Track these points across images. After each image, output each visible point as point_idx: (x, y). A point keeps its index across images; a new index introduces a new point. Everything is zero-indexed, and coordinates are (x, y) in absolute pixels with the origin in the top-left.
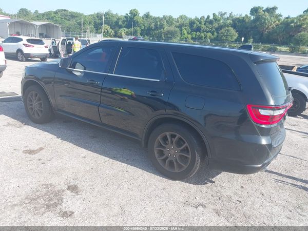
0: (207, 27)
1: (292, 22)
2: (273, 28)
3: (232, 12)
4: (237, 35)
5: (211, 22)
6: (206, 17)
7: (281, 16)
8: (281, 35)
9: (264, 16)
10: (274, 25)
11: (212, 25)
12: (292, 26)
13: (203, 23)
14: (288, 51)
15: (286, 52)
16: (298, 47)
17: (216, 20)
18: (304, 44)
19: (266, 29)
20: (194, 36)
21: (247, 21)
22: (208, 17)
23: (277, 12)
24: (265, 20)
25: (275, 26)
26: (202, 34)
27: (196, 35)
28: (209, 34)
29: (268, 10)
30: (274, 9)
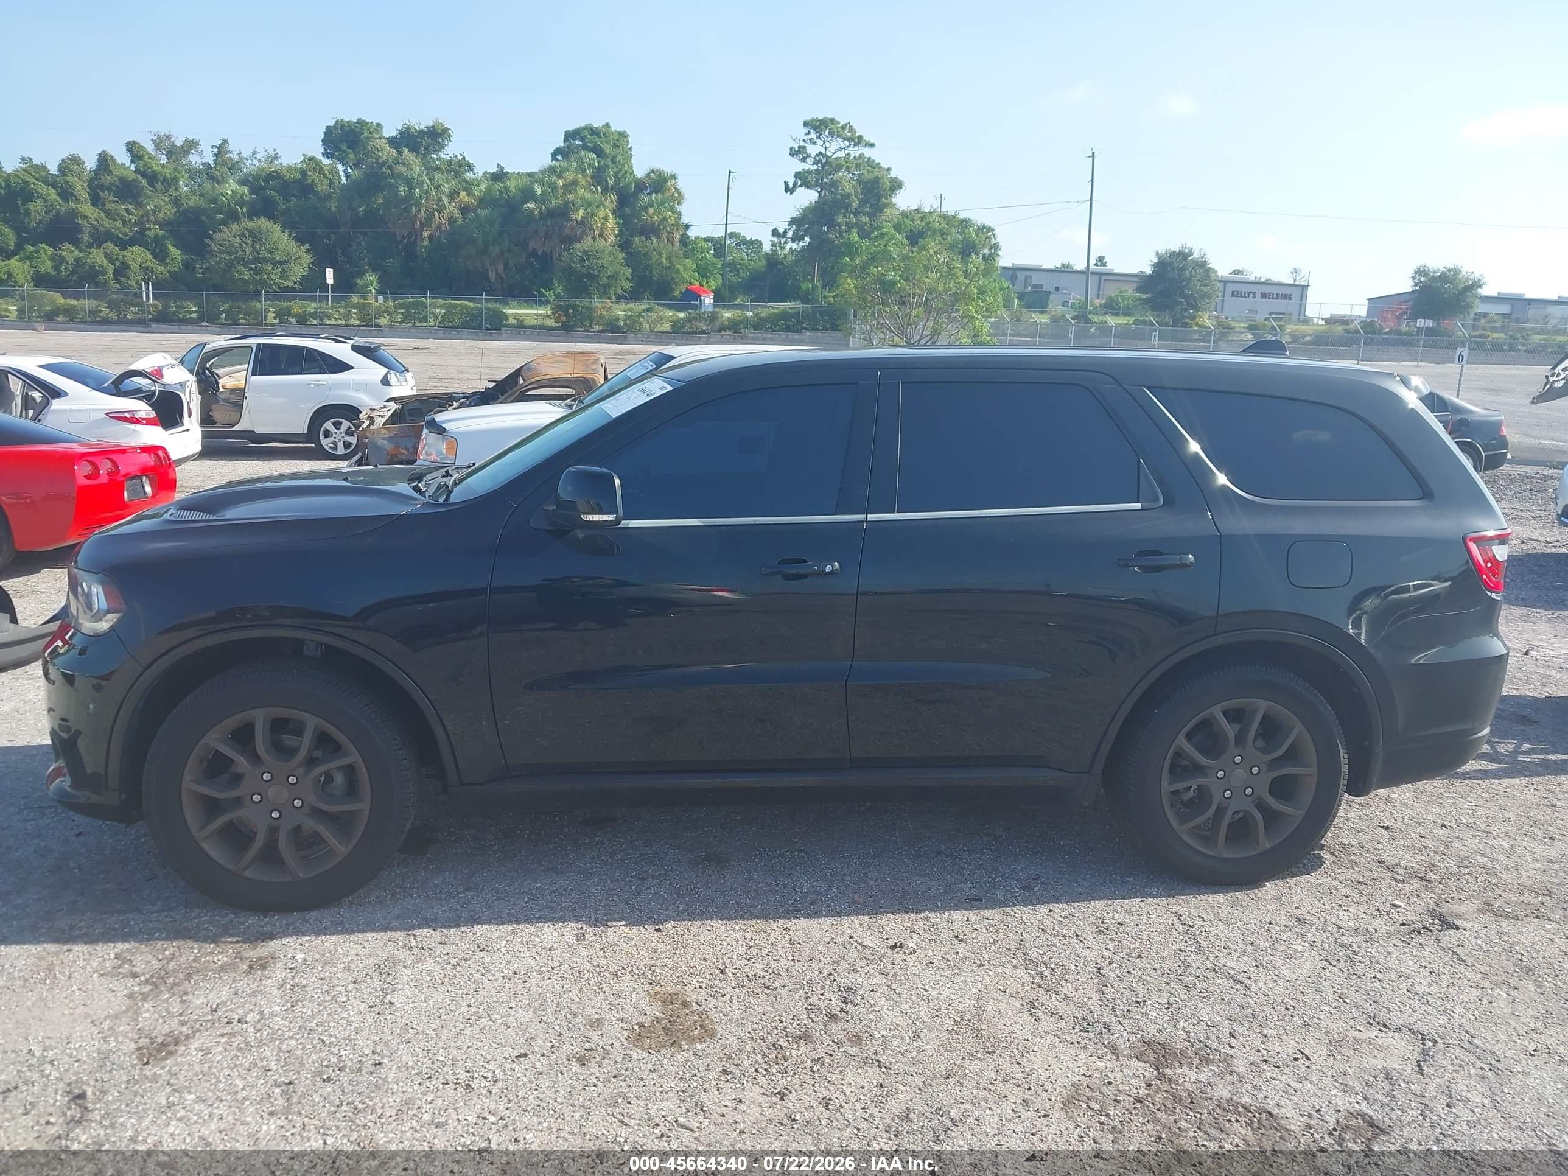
0: (108, 213)
1: (528, 194)
2: (452, 220)
3: (225, 142)
4: (306, 259)
5: (127, 190)
6: (91, 164)
7: (470, 167)
8: (495, 250)
9: (400, 168)
10: (453, 209)
11: (139, 205)
12: (531, 211)
13: (83, 193)
14: (551, 322)
15: (542, 327)
16: (586, 302)
17: (153, 178)
18: (604, 293)
19: (422, 225)
20: (46, 266)
21: (322, 187)
22: (105, 161)
23: (451, 151)
24: (409, 183)
25: (457, 213)
26: (98, 257)
27: (58, 261)
28: (137, 256)
29: (408, 139)
30: (436, 135)
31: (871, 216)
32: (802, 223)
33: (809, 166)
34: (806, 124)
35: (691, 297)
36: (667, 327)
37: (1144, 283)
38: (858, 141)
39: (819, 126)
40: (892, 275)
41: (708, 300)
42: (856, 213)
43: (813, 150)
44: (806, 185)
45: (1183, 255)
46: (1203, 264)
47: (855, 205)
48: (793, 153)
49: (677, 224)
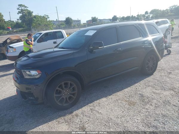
31: (30, 16)
32: (21, 18)
33: (20, 11)
34: (18, 5)
35: (8, 29)
36: (6, 33)
37: (65, 21)
38: (26, 7)
39: (20, 5)
40: (40, 23)
41: (11, 29)
42: (28, 16)
43: (20, 8)
44: (20, 13)
45: (69, 18)
46: (71, 19)
47: (28, 15)
48: (17, 9)
49: (3, 19)
